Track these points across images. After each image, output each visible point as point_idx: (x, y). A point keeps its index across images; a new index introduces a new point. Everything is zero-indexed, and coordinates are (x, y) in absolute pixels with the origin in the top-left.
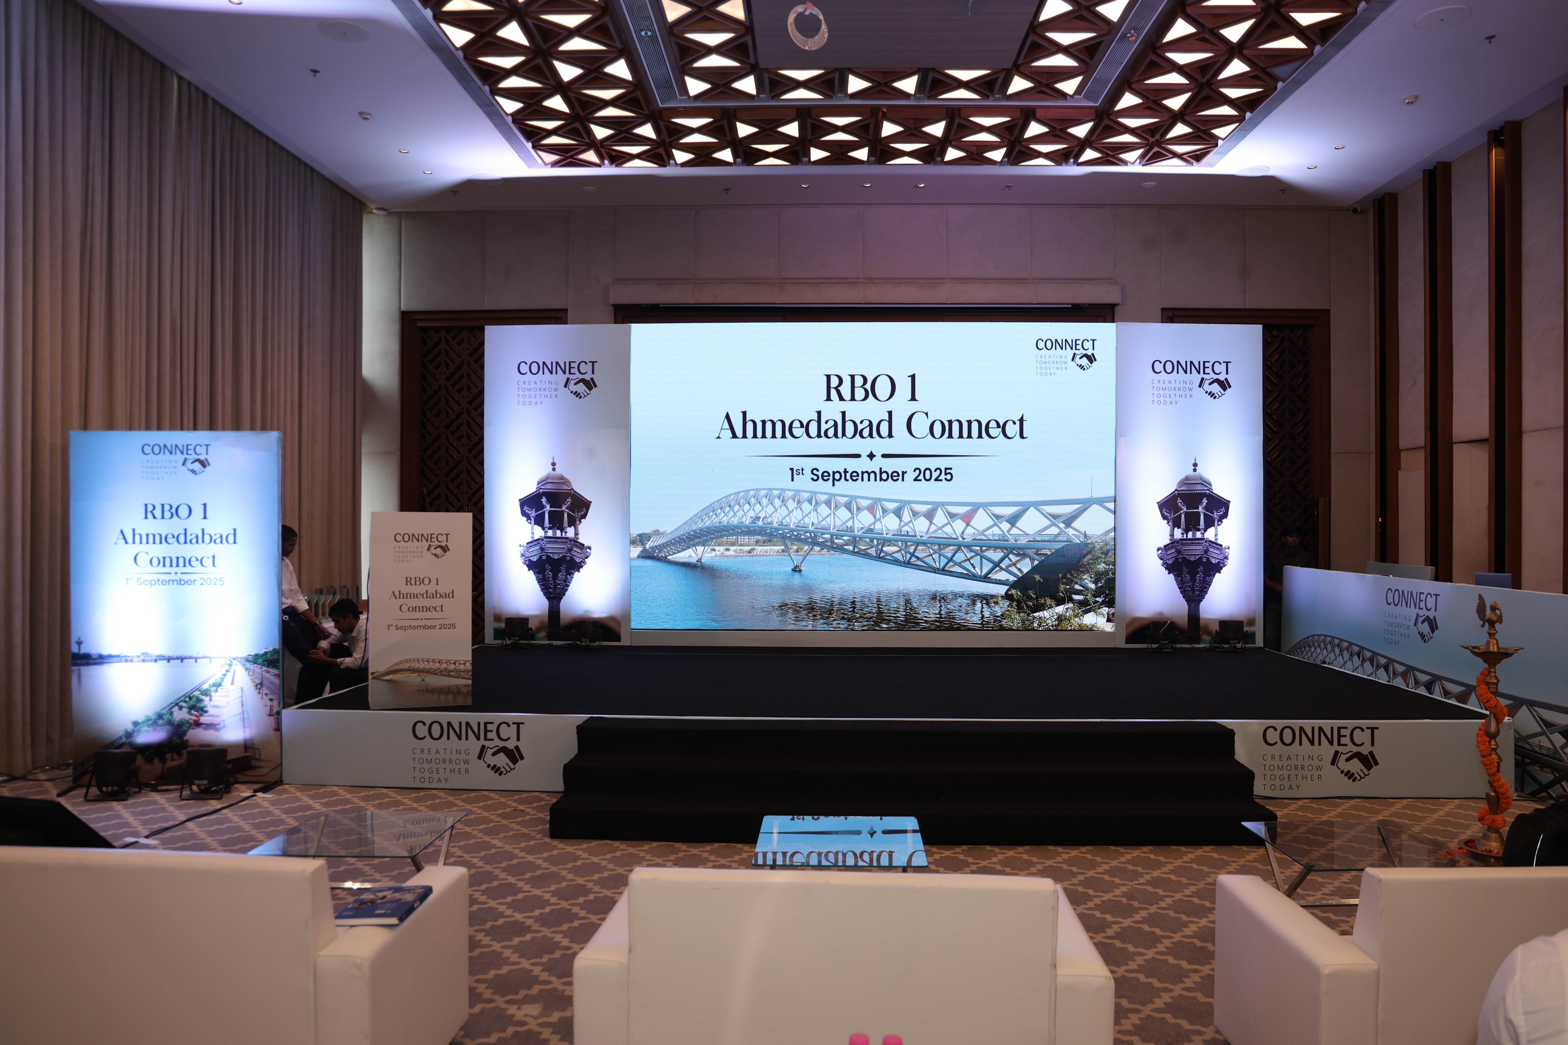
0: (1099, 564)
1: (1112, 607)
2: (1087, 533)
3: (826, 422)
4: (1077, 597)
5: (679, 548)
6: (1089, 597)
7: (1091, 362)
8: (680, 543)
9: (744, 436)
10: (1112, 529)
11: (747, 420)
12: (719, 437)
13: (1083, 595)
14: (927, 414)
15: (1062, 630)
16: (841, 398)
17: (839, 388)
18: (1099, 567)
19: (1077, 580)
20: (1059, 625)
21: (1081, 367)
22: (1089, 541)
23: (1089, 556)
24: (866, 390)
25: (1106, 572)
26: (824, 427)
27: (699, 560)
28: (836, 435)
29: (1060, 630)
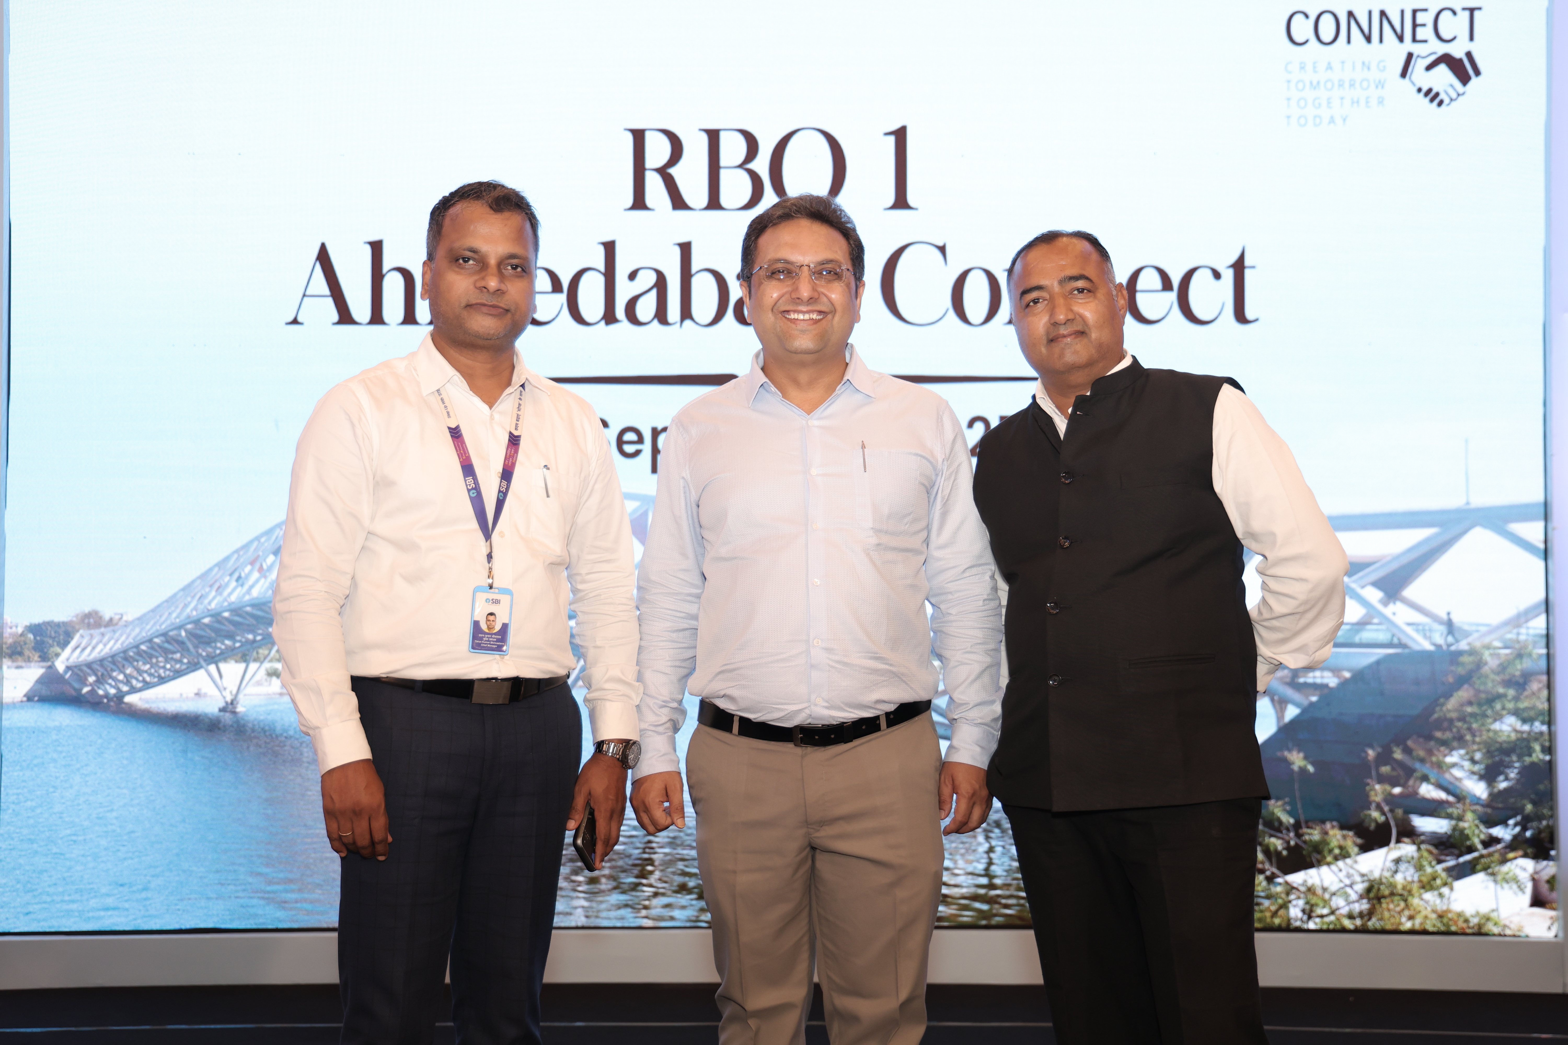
0: (1498, 717)
1: (1546, 857)
2: (1456, 619)
3: (632, 276)
4: (1426, 824)
5: (166, 667)
6: (1469, 823)
7: (1464, 79)
8: (166, 652)
9: (377, 318)
10: (1535, 607)
11: (385, 268)
12: (295, 322)
13: (1449, 817)
14: (942, 249)
15: (1383, 932)
16: (678, 202)
17: (672, 171)
18: (1497, 726)
19: (1425, 769)
20: (1370, 913)
21: (1432, 96)
22: (1463, 645)
23: (1464, 694)
24: (755, 178)
25: (1521, 746)
26: (624, 292)
27: (229, 707)
28: (661, 316)
29: (1376, 932)
